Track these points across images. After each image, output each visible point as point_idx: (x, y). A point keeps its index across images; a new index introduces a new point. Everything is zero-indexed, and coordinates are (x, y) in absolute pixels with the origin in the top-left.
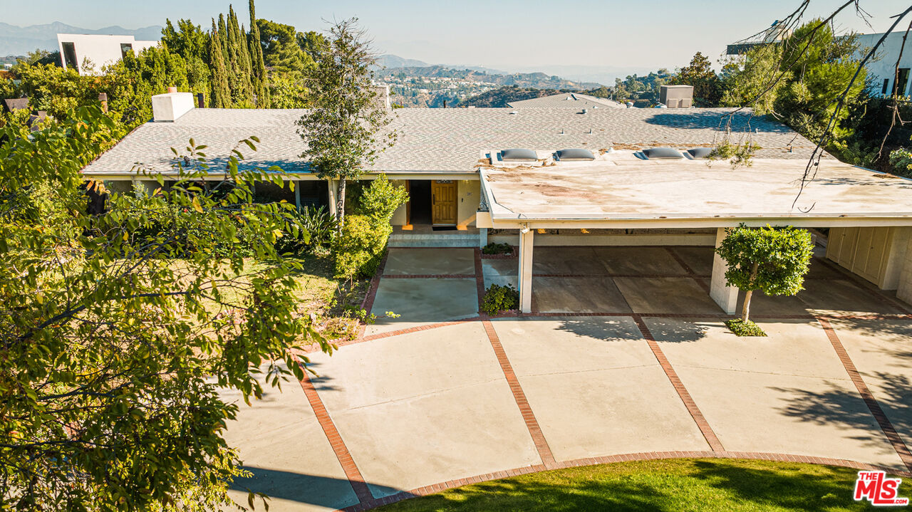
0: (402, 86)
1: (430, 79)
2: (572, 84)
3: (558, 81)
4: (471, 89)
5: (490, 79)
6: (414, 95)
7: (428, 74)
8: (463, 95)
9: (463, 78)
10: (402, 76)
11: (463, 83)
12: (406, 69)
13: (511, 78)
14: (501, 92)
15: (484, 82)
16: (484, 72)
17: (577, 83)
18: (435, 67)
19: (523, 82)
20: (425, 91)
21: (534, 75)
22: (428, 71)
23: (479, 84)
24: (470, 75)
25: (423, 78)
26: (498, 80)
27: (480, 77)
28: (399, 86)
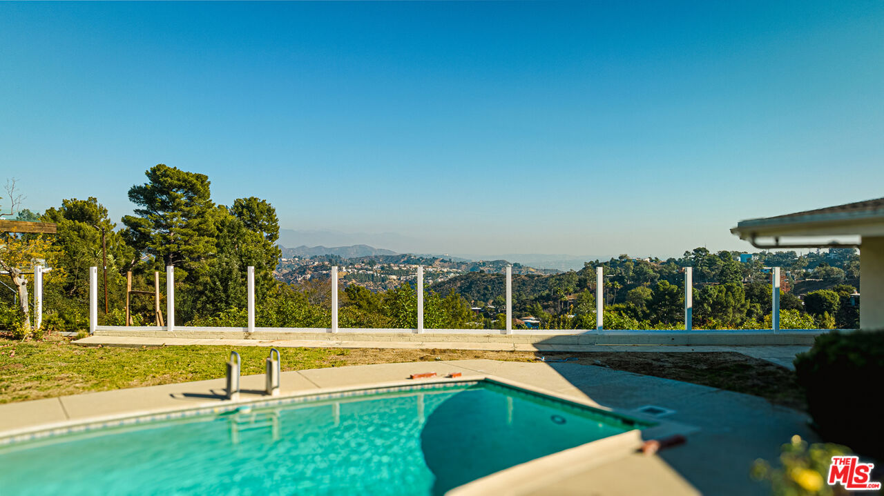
0: (371, 272)
1: (398, 266)
2: (533, 270)
3: (520, 267)
4: (438, 275)
5: (456, 266)
6: (383, 280)
7: (397, 261)
8: (430, 281)
9: (430, 265)
10: (372, 263)
11: (430, 269)
12: (376, 257)
13: (476, 265)
14: (467, 277)
15: (451, 269)
16: (450, 260)
17: (537, 270)
18: (404, 256)
19: (486, 269)
20: (394, 277)
21: (497, 262)
22: (397, 259)
23: (445, 270)
24: (437, 262)
25: (392, 265)
26: (463, 267)
27: (446, 264)
28: (369, 272)
